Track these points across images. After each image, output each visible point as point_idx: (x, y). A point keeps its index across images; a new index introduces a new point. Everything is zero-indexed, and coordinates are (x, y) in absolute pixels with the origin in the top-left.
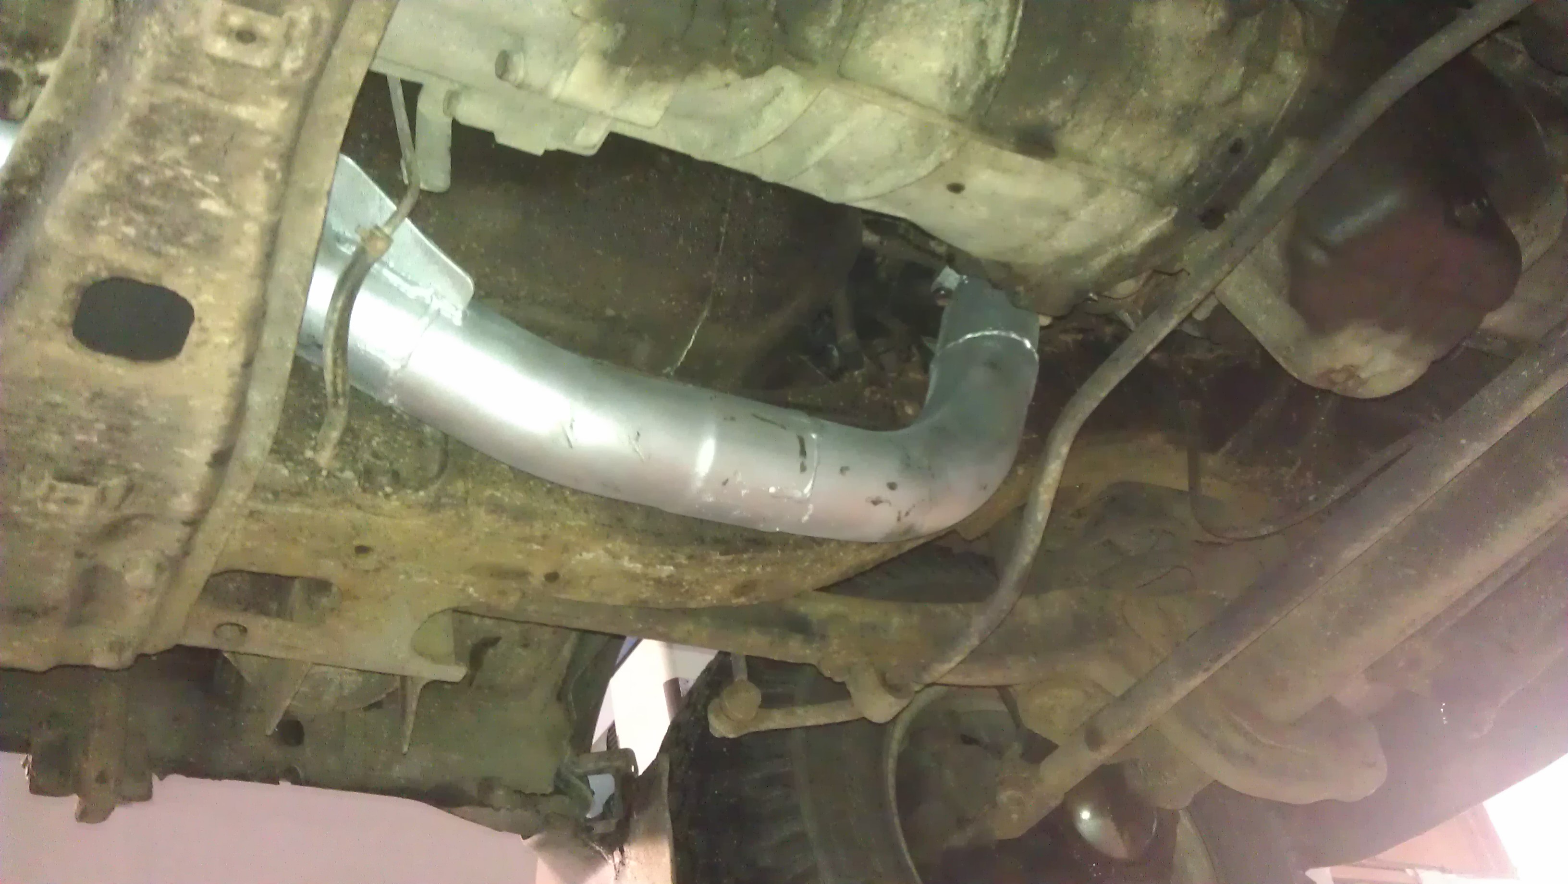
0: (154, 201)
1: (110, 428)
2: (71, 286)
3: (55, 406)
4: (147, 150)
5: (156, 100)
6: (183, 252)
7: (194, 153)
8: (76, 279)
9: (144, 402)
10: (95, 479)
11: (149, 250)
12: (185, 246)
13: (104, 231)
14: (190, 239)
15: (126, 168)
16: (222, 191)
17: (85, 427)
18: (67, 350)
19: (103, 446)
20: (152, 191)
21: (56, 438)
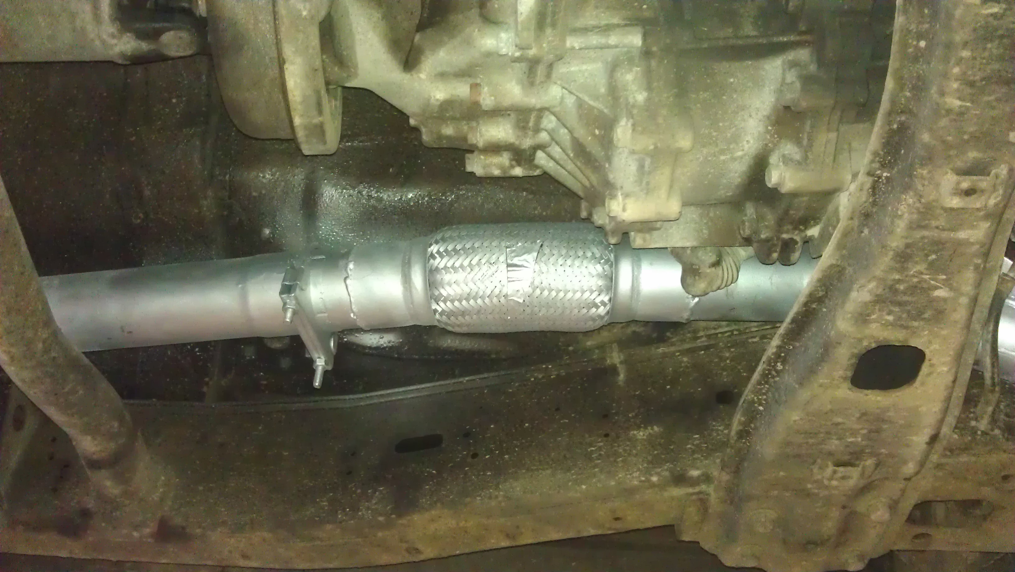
0: (906, 298)
1: (870, 431)
2: (853, 355)
3: (837, 424)
4: (903, 270)
5: (909, 241)
6: (922, 323)
7: (931, 266)
8: (856, 351)
9: (891, 414)
10: (857, 462)
11: (902, 326)
12: (924, 319)
13: (875, 321)
14: (926, 316)
15: (890, 283)
16: (947, 283)
17: (854, 433)
18: (849, 392)
19: (863, 442)
20: (904, 293)
21: (837, 442)
